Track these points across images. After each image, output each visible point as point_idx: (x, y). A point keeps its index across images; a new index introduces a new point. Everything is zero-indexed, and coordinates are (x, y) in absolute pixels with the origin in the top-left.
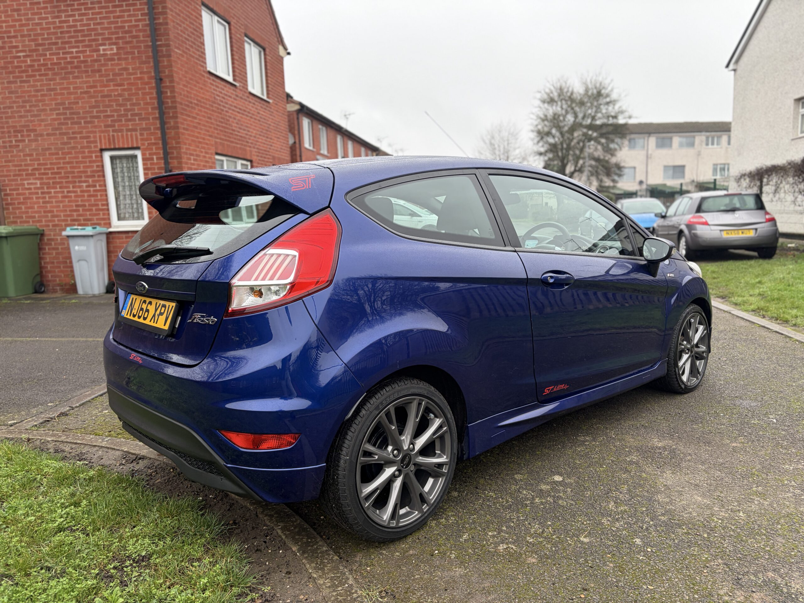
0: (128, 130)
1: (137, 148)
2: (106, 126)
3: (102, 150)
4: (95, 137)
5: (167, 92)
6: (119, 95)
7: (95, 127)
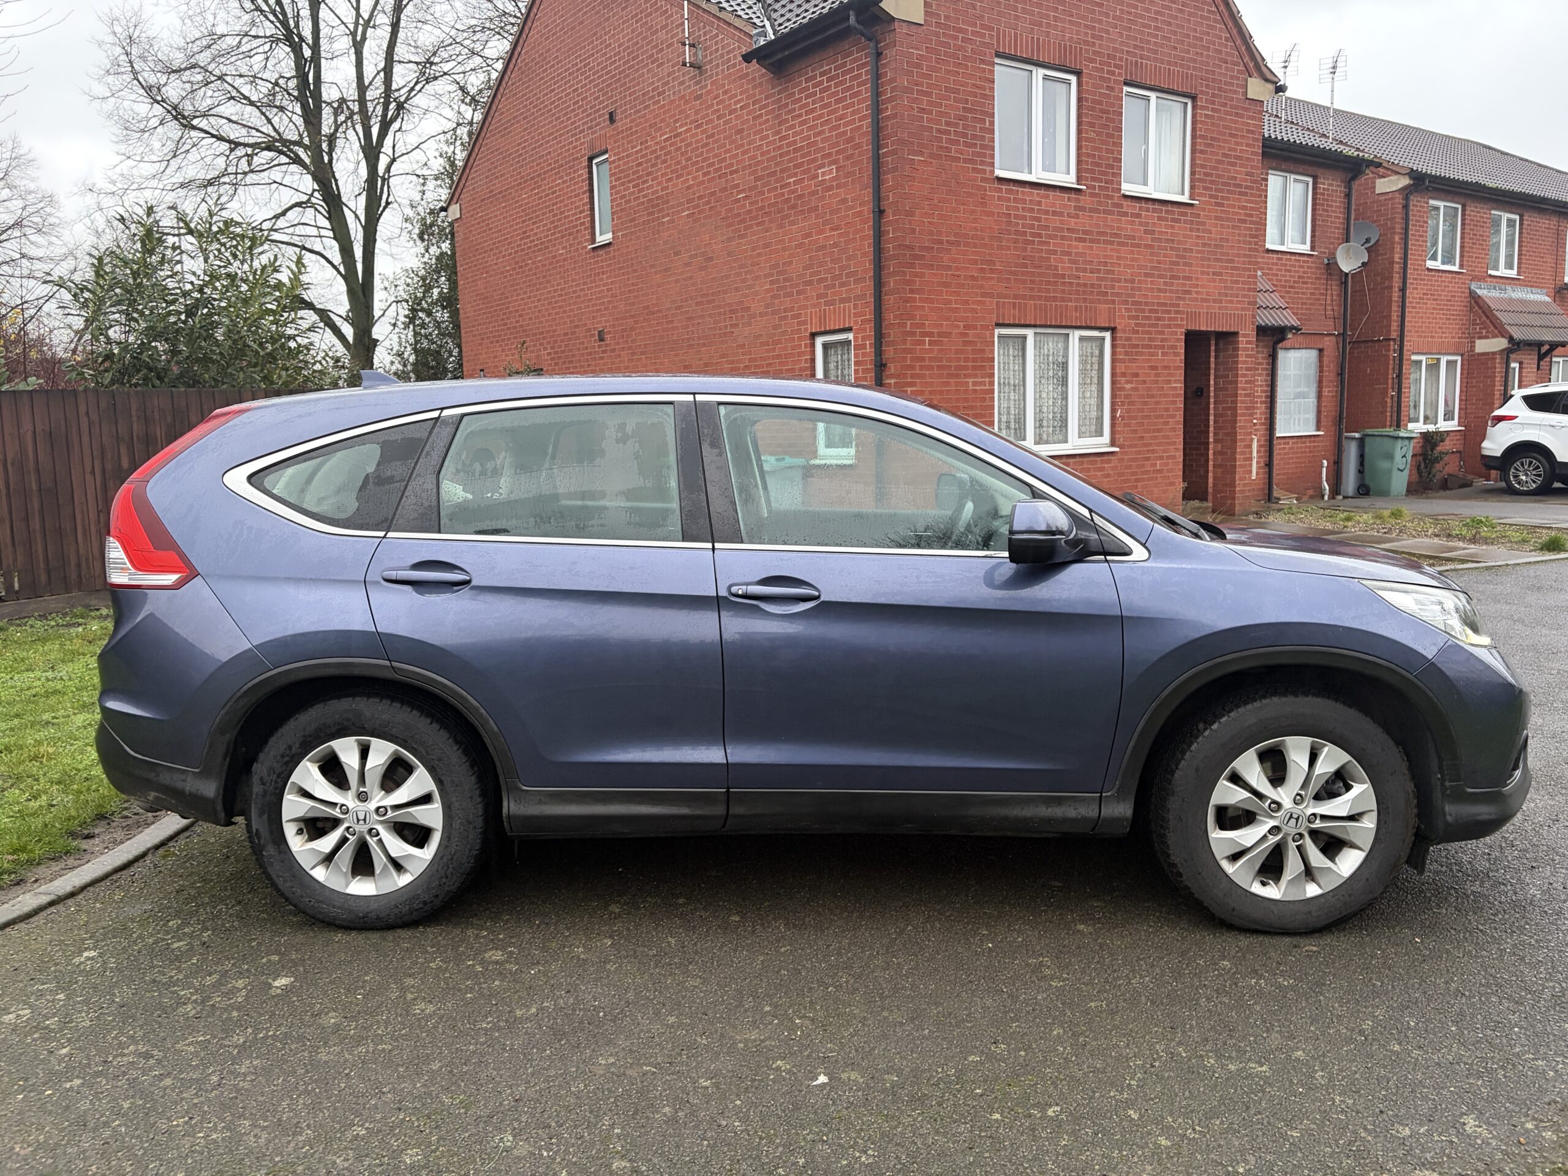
0: (842, 301)
1: (849, 329)
2: (819, 296)
3: (813, 335)
4: (806, 314)
5: (888, 231)
6: (835, 245)
7: (806, 298)
